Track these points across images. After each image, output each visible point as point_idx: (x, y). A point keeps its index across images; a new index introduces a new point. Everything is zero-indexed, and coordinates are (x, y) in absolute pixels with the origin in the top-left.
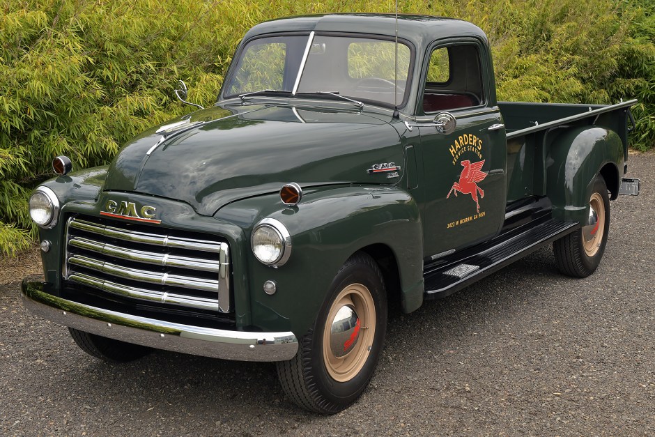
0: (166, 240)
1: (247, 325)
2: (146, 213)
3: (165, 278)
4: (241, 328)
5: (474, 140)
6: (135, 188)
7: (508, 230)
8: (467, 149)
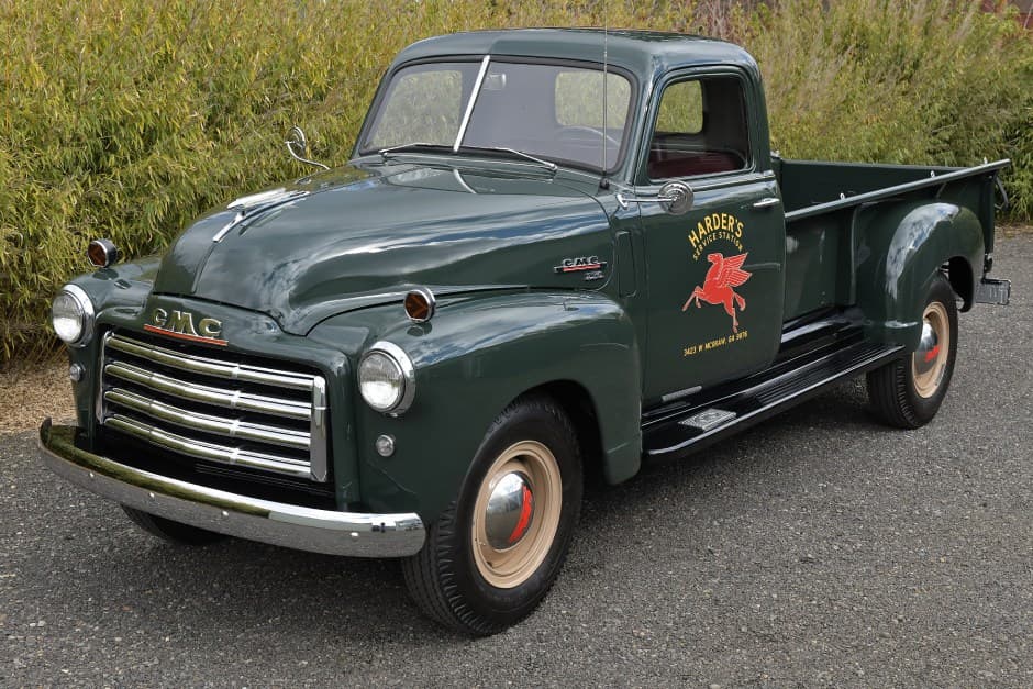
0: (236, 370)
1: (354, 500)
2: (207, 329)
3: (234, 426)
4: (345, 506)
5: (730, 222)
6: (193, 290)
7: (786, 359)
8: (717, 236)
